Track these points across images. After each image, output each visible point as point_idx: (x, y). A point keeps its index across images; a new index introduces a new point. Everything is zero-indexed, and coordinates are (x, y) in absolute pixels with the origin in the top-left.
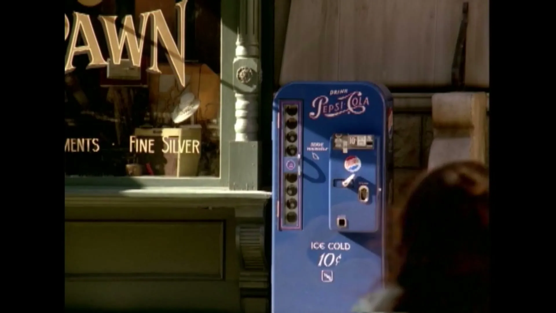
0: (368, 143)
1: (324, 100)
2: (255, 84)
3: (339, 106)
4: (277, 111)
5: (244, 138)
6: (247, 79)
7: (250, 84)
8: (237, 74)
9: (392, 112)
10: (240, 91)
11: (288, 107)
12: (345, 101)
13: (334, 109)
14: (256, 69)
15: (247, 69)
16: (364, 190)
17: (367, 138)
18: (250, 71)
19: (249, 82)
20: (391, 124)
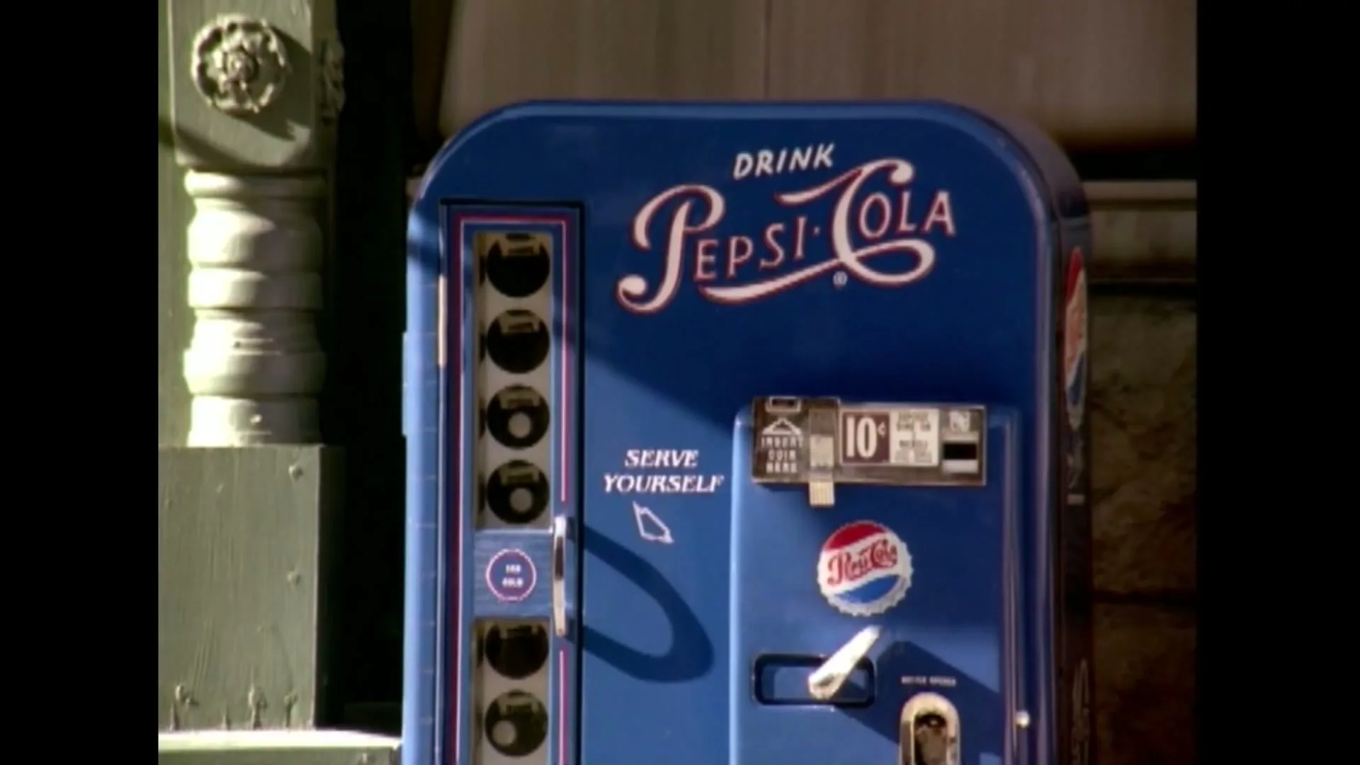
0: (952, 451)
1: (701, 208)
2: (302, 121)
3: (787, 239)
4: (432, 263)
5: (243, 424)
6: (255, 93)
7: (270, 121)
8: (196, 61)
9: (1082, 278)
10: (211, 160)
11: (496, 249)
12: (822, 211)
13: (755, 259)
14: (304, 33)
15: (251, 28)
16: (930, 720)
17: (944, 422)
18: (274, 45)
19: (264, 110)
20: (1076, 349)
